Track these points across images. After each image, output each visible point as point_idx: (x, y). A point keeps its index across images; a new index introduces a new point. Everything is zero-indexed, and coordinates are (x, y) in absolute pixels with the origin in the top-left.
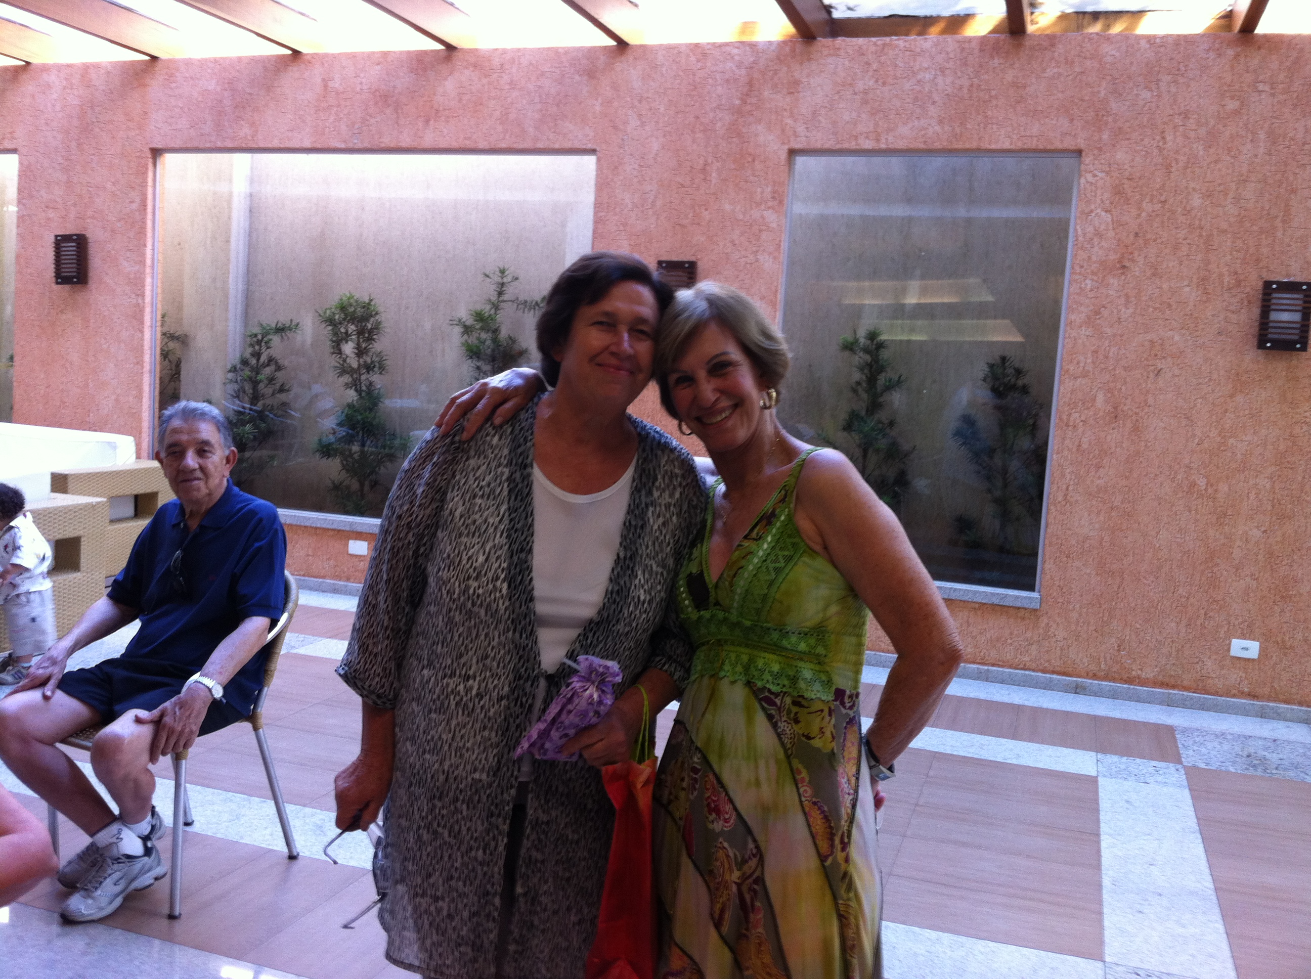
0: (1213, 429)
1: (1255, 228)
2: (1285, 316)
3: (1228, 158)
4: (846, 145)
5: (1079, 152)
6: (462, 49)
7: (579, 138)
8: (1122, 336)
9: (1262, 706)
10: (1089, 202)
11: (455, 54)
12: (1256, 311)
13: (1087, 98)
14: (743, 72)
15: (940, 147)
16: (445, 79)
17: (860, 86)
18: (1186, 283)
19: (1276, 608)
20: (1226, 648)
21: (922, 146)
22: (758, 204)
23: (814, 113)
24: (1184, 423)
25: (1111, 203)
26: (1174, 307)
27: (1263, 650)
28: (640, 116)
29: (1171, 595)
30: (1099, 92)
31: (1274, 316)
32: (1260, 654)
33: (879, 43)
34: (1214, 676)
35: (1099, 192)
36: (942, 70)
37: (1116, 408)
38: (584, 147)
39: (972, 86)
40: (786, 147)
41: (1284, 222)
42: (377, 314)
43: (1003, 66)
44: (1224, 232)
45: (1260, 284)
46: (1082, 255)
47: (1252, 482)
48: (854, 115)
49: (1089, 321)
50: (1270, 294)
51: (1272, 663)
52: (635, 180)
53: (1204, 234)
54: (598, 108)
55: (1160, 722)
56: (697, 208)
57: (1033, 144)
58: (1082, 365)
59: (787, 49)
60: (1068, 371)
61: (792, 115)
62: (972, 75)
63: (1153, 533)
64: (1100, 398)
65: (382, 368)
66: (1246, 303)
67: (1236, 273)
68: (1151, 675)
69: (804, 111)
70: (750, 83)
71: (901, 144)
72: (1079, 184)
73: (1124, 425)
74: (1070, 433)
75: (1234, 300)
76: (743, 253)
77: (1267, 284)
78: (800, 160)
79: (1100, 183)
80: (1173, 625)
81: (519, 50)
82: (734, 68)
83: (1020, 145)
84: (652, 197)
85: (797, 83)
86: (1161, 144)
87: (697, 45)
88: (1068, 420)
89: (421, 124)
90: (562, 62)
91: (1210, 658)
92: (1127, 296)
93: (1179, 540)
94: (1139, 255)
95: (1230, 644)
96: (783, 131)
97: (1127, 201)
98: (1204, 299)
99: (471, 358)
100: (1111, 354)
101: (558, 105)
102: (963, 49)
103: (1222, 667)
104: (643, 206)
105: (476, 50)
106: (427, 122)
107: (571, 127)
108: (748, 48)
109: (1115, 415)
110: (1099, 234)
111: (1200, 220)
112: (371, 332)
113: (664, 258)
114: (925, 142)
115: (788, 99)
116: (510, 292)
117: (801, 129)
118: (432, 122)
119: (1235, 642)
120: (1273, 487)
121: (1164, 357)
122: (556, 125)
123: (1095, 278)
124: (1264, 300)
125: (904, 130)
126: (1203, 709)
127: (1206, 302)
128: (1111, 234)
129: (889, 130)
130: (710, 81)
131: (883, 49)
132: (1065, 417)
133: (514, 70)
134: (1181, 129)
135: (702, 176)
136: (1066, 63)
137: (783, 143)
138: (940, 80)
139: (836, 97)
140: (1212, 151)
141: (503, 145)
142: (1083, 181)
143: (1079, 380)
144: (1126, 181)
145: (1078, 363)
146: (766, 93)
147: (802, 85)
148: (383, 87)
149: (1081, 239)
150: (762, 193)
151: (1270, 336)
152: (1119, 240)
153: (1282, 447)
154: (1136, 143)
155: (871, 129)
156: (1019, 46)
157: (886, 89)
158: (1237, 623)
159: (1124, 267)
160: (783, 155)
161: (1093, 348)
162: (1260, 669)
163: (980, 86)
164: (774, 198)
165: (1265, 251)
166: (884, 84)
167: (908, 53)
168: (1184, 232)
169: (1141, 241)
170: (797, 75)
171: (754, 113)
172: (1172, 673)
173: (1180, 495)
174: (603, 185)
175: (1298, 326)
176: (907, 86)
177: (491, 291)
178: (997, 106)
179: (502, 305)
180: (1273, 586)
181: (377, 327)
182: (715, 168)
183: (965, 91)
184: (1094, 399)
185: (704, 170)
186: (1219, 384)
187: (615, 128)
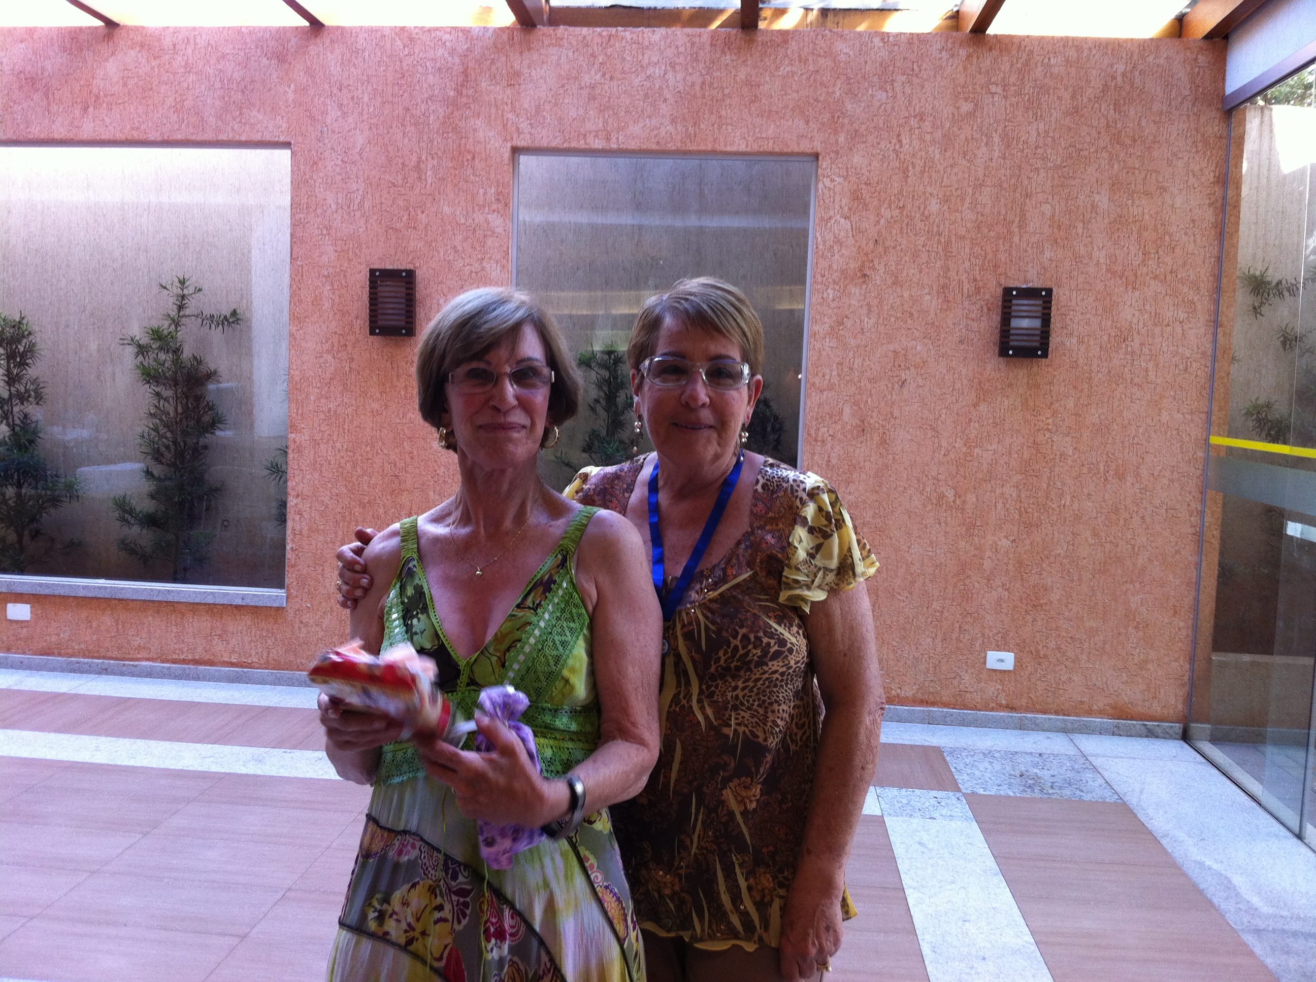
0: (958, 440)
1: (992, 234)
2: (1025, 323)
3: (964, 162)
4: (574, 144)
5: (816, 156)
6: (125, 26)
7: (271, 128)
8: (866, 346)
9: (1020, 718)
10: (827, 208)
11: (117, 31)
12: (996, 318)
13: (822, 99)
14: (457, 60)
15: (674, 148)
16: (107, 60)
17: (587, 79)
18: (927, 291)
19: (1028, 617)
20: (982, 660)
21: (654, 147)
22: (481, 207)
23: (538, 109)
24: (929, 434)
25: (850, 209)
26: (916, 315)
27: (1018, 661)
28: (341, 106)
29: (925, 609)
30: (834, 92)
31: (1015, 323)
32: (1015, 666)
33: (604, 33)
34: (972, 690)
35: (837, 198)
36: (673, 66)
37: (863, 421)
38: (276, 139)
39: (703, 83)
40: (509, 145)
41: (1020, 227)
42: (30, 334)
43: (735, 63)
44: (963, 238)
45: (1000, 291)
46: (823, 264)
47: (998, 491)
48: (581, 111)
49: (833, 332)
50: (1011, 301)
51: (1027, 673)
52: (339, 178)
53: (943, 241)
54: (291, 96)
55: (926, 744)
56: (411, 209)
57: (769, 146)
58: (827, 377)
59: (505, 37)
60: (814, 384)
61: (513, 110)
62: (704, 72)
63: (905, 548)
64: (847, 410)
65: (39, 398)
66: (985, 310)
67: (975, 280)
68: (911, 693)
69: (526, 106)
70: (465, 73)
71: (633, 145)
72: (817, 189)
73: (872, 439)
74: (819, 448)
75: (973, 308)
76: (467, 261)
77: (1007, 291)
78: (523, 159)
79: (838, 188)
80: (929, 640)
81: (194, 29)
82: (446, 55)
83: (756, 148)
84: (359, 197)
85: (518, 74)
86: (897, 147)
87: (403, 29)
88: (817, 435)
89: (77, 112)
90: (246, 43)
91: (966, 672)
92: (868, 304)
93: (930, 554)
94: (879, 263)
95: (985, 657)
96: (505, 126)
97: (866, 206)
98: (945, 307)
99: (149, 382)
100: (856, 366)
101: (243, 92)
102: (693, 44)
103: (979, 681)
104: (349, 207)
105: (143, 28)
106: (85, 109)
107: (260, 117)
108: (460, 34)
109: (862, 429)
110: (838, 242)
111: (938, 226)
112: (23, 355)
113: (376, 266)
114: (658, 143)
115: (508, 91)
116: (192, 306)
117: (524, 125)
118: (91, 109)
119: (990, 654)
120: (1019, 496)
121: (908, 368)
122: (240, 114)
123: (837, 287)
124: (1004, 307)
125: (635, 129)
126: (963, 725)
127: (946, 310)
128: (851, 241)
129: (619, 129)
130: (420, 69)
131: (609, 40)
132: (813, 432)
133: (189, 51)
134: (917, 132)
135: (416, 175)
136: (800, 61)
137: (505, 140)
138: (670, 75)
139: (562, 91)
140: (948, 154)
141: (179, 137)
142: (820, 185)
143: (825, 393)
144: (864, 187)
145: (824, 376)
146: (484, 84)
147: (523, 78)
148: (29, 68)
149: (821, 247)
150: (485, 194)
151: (1011, 343)
152: (859, 247)
153: (1026, 456)
154: (873, 146)
155: (601, 125)
156: (751, 41)
157: (615, 83)
158: (991, 634)
159: (865, 275)
160: (507, 154)
161: (837, 360)
162: (1016, 680)
163: (712, 84)
164: (498, 200)
165: (1003, 257)
166: (612, 78)
167: (634, 46)
168: (923, 239)
169: (880, 249)
170: (516, 66)
171: (472, 106)
172: (931, 689)
173: (929, 507)
174: (299, 183)
175: (1038, 332)
176: (636, 82)
177: (169, 304)
178: (730, 105)
179: (184, 320)
180: (1024, 595)
181: (31, 350)
182: (430, 166)
183: (697, 88)
184: (841, 413)
185: (417, 168)
186: (963, 393)
187: (312, 118)
